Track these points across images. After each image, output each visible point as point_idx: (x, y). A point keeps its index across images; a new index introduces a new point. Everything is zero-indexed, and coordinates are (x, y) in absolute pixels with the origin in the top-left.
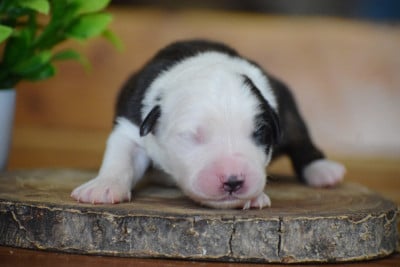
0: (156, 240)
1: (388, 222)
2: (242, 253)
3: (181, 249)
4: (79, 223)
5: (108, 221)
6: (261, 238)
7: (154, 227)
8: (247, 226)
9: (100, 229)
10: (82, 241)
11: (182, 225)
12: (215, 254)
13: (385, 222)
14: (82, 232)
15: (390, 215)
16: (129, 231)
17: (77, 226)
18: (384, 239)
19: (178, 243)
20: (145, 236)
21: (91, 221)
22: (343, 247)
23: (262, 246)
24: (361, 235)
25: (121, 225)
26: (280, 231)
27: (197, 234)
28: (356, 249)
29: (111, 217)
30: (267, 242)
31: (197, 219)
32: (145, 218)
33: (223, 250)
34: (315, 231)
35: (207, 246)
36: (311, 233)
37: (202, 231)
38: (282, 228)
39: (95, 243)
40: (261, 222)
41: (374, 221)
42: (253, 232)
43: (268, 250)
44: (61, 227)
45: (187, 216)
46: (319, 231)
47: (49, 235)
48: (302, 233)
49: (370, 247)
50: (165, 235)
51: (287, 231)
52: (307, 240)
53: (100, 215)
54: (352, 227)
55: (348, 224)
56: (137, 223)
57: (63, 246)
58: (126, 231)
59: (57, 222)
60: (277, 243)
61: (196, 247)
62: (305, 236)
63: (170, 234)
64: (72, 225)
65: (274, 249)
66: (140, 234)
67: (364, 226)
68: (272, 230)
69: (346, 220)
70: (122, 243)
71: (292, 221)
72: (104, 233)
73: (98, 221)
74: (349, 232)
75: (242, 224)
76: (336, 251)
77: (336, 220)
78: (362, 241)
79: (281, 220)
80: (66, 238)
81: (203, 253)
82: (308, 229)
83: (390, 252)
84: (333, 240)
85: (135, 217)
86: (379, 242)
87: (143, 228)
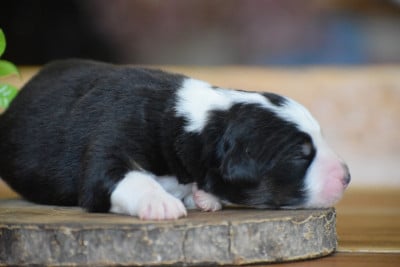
0: (112, 250)
1: (328, 222)
2: (194, 257)
3: (136, 257)
4: (37, 238)
5: (65, 235)
6: (212, 242)
7: (109, 238)
8: (198, 232)
9: (59, 243)
10: (41, 256)
11: (137, 234)
12: (170, 259)
13: (325, 222)
14: (41, 247)
15: (329, 216)
16: (86, 243)
17: (36, 242)
18: (325, 238)
19: (134, 252)
20: (101, 248)
21: (49, 236)
22: (289, 247)
23: (214, 250)
24: (305, 235)
25: (77, 238)
26: (229, 234)
27: (151, 242)
28: (300, 248)
29: (68, 231)
30: (217, 246)
31: (151, 228)
32: (100, 230)
33: (176, 256)
34: (262, 233)
35: (162, 252)
36: (258, 235)
37: (155, 238)
38: (232, 231)
39: (53, 257)
40: (211, 227)
41: (315, 221)
42: (204, 237)
43: (219, 253)
44: (19, 244)
45: (140, 225)
46: (266, 233)
47: (9, 252)
48: (250, 235)
49: (312, 246)
50: (120, 244)
51: (236, 235)
52: (255, 242)
53: (57, 230)
54: (295, 227)
55: (292, 224)
56: (93, 235)
57: (23, 262)
58: (83, 244)
59: (16, 240)
60: (227, 246)
61: (150, 254)
62: (253, 238)
63: (125, 244)
64: (30, 241)
65: (225, 252)
66: (97, 246)
67: (307, 226)
68: (222, 234)
69: (290, 222)
70: (79, 256)
71: (240, 225)
72: (62, 247)
73: (55, 236)
74: (293, 233)
75: (193, 230)
76: (282, 251)
77: (281, 222)
78: (305, 241)
79: (230, 224)
80: (25, 255)
81: (158, 260)
82: (256, 231)
83: (332, 250)
84: (279, 241)
85: (91, 230)
86: (320, 241)
87: (99, 240)
